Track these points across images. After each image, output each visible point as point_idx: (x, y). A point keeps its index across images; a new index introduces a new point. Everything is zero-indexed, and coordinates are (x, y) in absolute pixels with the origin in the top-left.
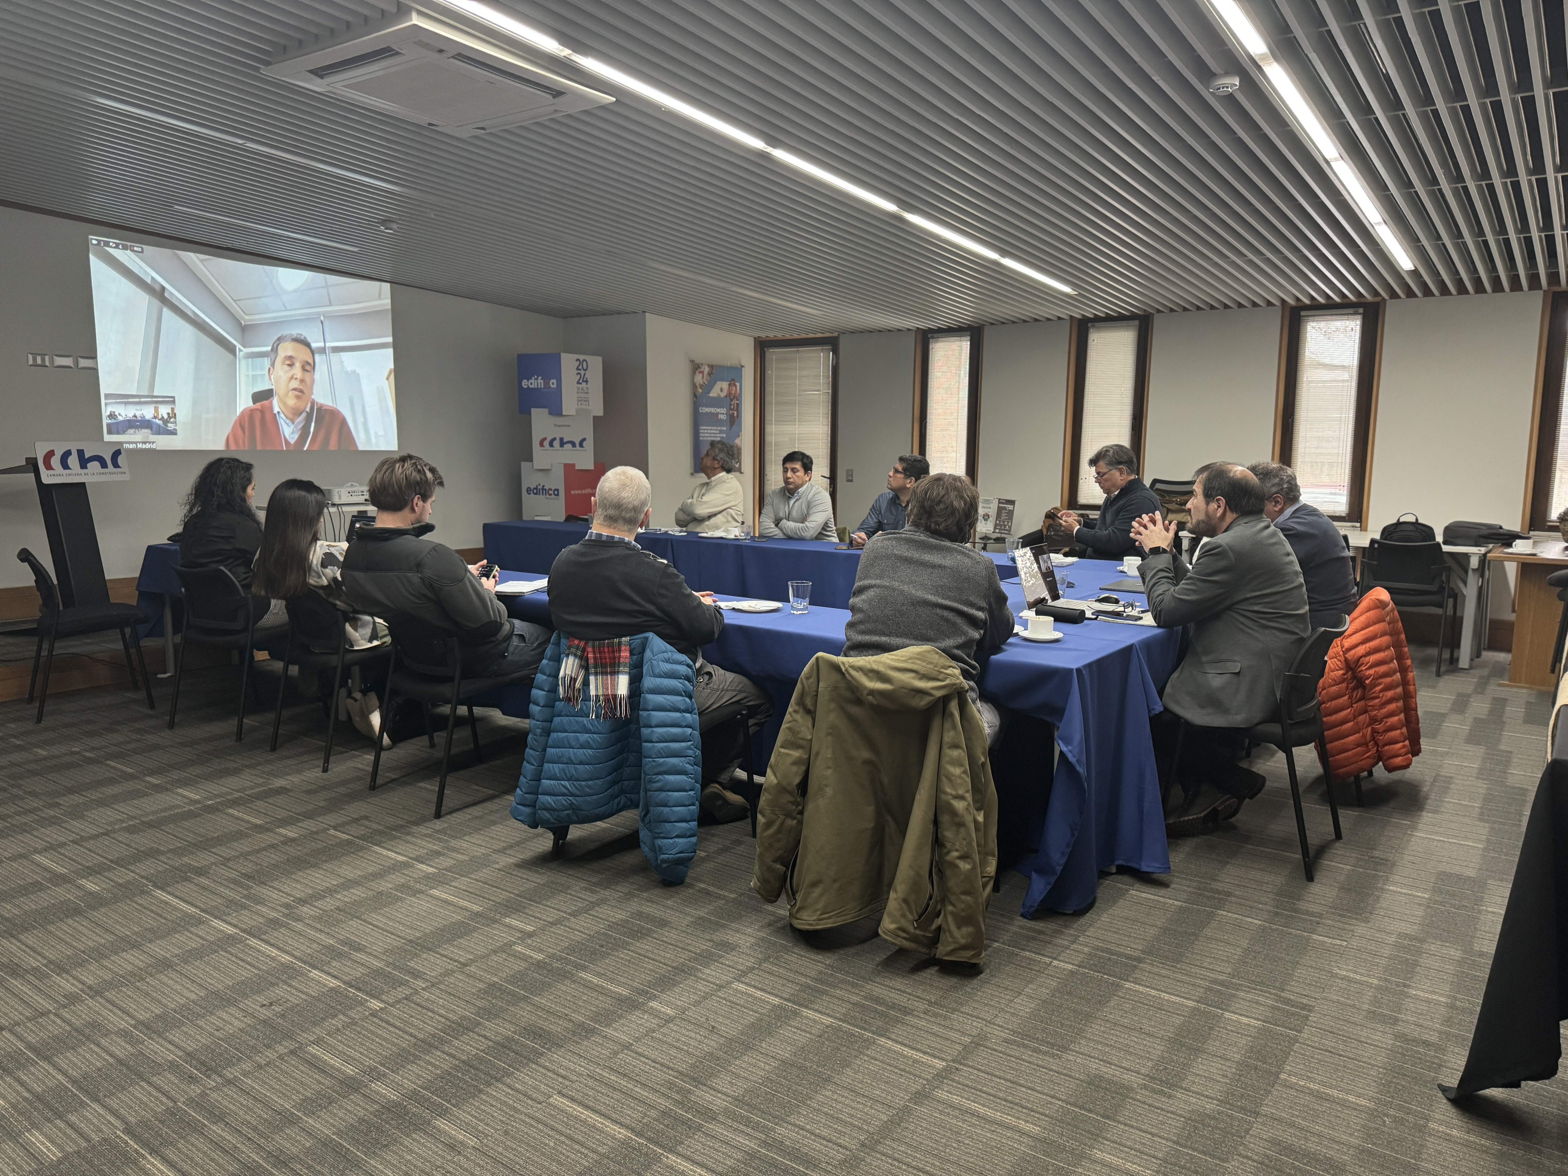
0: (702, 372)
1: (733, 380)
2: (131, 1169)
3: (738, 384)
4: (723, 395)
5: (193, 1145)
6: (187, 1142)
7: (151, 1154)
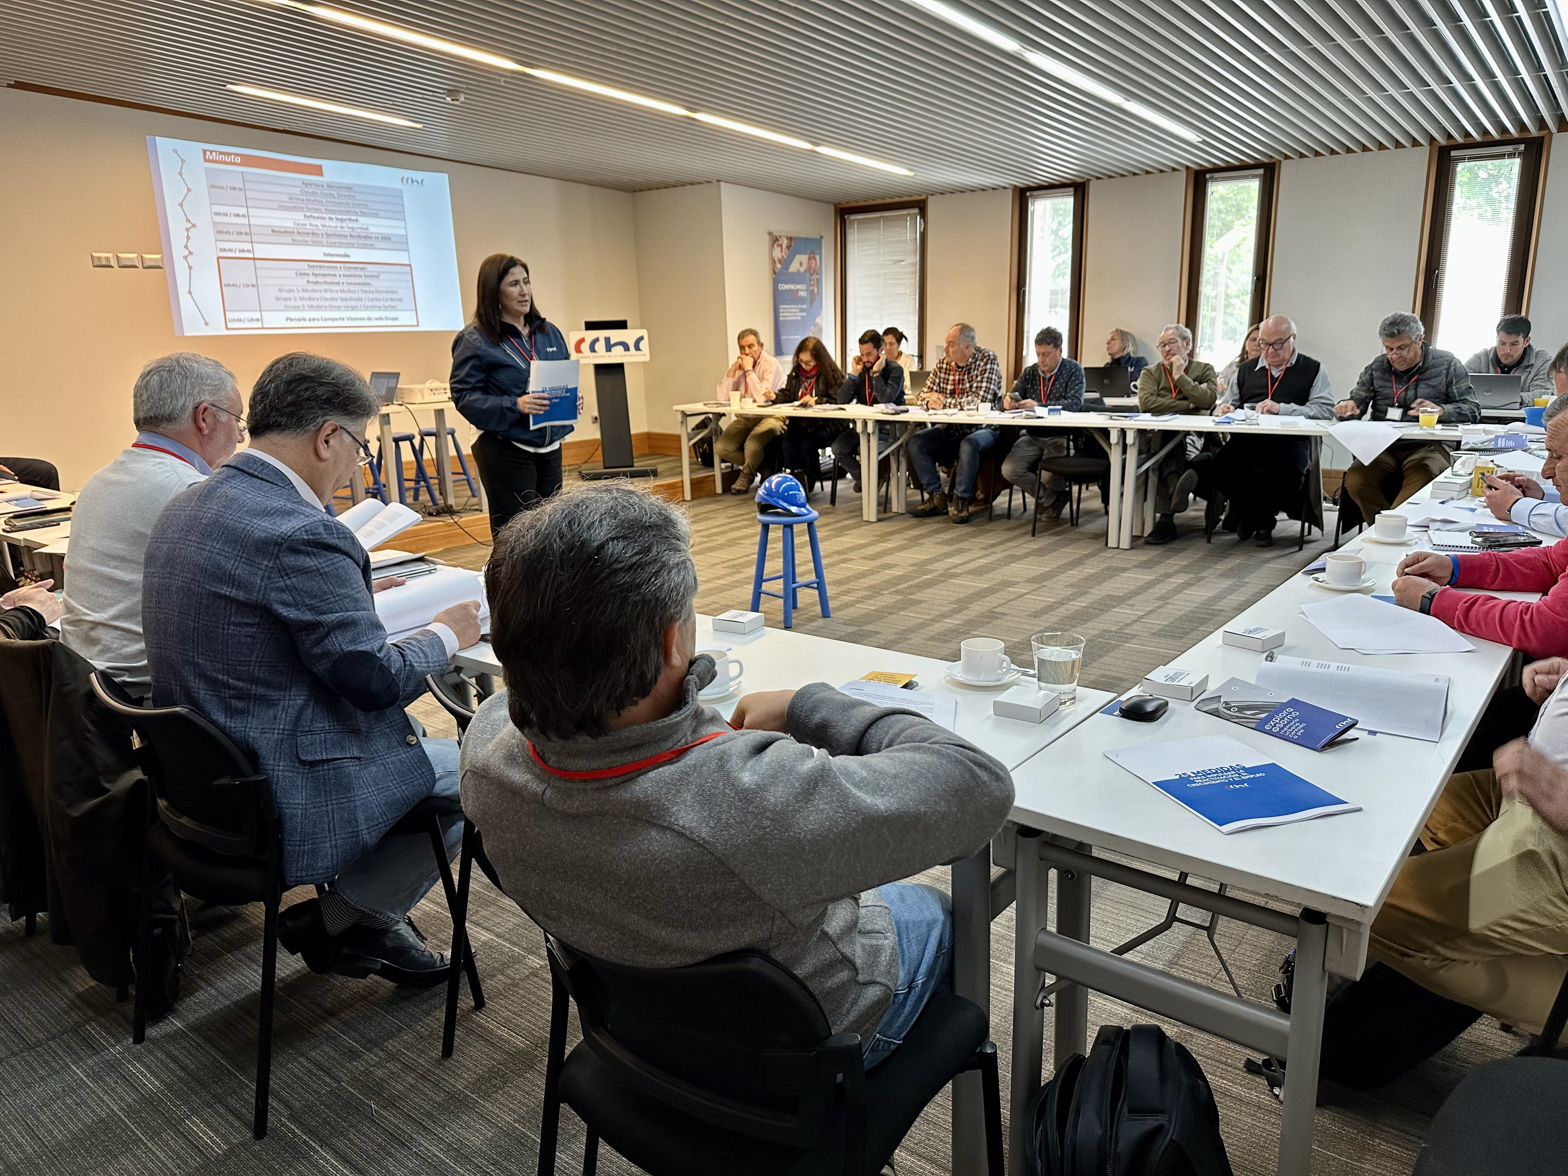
0: (781, 246)
1: (813, 252)
2: (304, 1165)
3: (817, 257)
4: (802, 269)
5: (364, 1134)
6: (359, 1131)
7: (321, 1147)
